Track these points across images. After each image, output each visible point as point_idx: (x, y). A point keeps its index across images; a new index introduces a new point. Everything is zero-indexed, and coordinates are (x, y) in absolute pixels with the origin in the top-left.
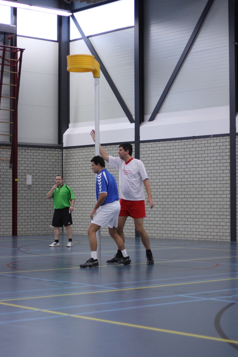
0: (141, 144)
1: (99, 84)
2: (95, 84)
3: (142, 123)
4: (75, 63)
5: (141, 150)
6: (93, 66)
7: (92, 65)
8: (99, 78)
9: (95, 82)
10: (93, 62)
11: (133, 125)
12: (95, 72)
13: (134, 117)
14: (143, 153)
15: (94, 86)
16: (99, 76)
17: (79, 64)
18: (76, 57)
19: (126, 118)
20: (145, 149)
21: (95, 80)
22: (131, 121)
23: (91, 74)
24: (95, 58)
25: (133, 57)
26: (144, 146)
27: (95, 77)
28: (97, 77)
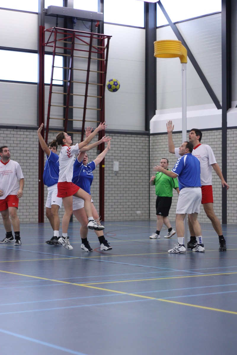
0: (228, 130)
1: (186, 69)
2: (182, 70)
3: (229, 109)
4: (162, 49)
5: (228, 136)
6: (181, 51)
7: (179, 50)
8: (186, 63)
9: (182, 68)
10: (180, 47)
11: (220, 111)
12: (182, 58)
13: (221, 103)
14: (230, 139)
15: (181, 72)
16: (186, 62)
17: (166, 50)
18: (162, 43)
19: (213, 105)
20: (232, 136)
21: (183, 65)
22: (219, 107)
23: (178, 59)
24: (183, 44)
25: (221, 43)
26: (232, 132)
27: (182, 63)
28: (184, 63)
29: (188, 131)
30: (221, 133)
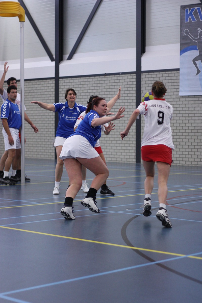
0: (60, 80)
1: (24, 27)
2: (21, 27)
3: (61, 61)
4: (3, 9)
5: (60, 84)
6: (19, 11)
7: (18, 11)
8: (24, 22)
9: (21, 26)
10: (19, 8)
11: (54, 63)
12: (21, 17)
13: (54, 56)
14: (62, 87)
15: (20, 29)
16: (24, 21)
17: (7, 10)
18: (4, 4)
19: (48, 57)
20: (64, 84)
21: (21, 24)
22: (52, 60)
23: (17, 18)
24: (21, 5)
25: (54, 4)
26: (63, 82)
27: (20, 21)
28: (22, 21)
29: (25, 80)
30: (54, 82)
